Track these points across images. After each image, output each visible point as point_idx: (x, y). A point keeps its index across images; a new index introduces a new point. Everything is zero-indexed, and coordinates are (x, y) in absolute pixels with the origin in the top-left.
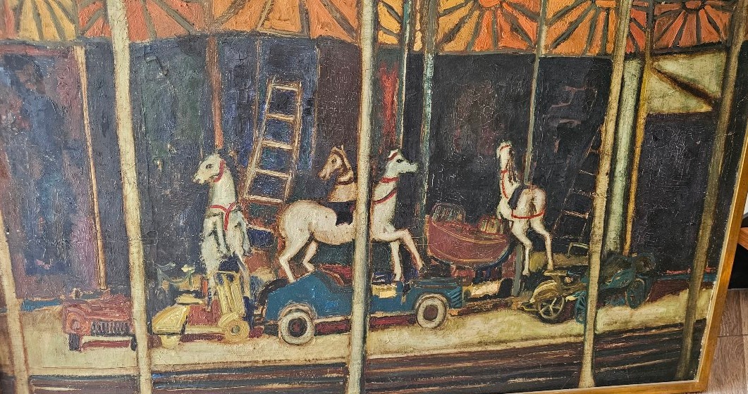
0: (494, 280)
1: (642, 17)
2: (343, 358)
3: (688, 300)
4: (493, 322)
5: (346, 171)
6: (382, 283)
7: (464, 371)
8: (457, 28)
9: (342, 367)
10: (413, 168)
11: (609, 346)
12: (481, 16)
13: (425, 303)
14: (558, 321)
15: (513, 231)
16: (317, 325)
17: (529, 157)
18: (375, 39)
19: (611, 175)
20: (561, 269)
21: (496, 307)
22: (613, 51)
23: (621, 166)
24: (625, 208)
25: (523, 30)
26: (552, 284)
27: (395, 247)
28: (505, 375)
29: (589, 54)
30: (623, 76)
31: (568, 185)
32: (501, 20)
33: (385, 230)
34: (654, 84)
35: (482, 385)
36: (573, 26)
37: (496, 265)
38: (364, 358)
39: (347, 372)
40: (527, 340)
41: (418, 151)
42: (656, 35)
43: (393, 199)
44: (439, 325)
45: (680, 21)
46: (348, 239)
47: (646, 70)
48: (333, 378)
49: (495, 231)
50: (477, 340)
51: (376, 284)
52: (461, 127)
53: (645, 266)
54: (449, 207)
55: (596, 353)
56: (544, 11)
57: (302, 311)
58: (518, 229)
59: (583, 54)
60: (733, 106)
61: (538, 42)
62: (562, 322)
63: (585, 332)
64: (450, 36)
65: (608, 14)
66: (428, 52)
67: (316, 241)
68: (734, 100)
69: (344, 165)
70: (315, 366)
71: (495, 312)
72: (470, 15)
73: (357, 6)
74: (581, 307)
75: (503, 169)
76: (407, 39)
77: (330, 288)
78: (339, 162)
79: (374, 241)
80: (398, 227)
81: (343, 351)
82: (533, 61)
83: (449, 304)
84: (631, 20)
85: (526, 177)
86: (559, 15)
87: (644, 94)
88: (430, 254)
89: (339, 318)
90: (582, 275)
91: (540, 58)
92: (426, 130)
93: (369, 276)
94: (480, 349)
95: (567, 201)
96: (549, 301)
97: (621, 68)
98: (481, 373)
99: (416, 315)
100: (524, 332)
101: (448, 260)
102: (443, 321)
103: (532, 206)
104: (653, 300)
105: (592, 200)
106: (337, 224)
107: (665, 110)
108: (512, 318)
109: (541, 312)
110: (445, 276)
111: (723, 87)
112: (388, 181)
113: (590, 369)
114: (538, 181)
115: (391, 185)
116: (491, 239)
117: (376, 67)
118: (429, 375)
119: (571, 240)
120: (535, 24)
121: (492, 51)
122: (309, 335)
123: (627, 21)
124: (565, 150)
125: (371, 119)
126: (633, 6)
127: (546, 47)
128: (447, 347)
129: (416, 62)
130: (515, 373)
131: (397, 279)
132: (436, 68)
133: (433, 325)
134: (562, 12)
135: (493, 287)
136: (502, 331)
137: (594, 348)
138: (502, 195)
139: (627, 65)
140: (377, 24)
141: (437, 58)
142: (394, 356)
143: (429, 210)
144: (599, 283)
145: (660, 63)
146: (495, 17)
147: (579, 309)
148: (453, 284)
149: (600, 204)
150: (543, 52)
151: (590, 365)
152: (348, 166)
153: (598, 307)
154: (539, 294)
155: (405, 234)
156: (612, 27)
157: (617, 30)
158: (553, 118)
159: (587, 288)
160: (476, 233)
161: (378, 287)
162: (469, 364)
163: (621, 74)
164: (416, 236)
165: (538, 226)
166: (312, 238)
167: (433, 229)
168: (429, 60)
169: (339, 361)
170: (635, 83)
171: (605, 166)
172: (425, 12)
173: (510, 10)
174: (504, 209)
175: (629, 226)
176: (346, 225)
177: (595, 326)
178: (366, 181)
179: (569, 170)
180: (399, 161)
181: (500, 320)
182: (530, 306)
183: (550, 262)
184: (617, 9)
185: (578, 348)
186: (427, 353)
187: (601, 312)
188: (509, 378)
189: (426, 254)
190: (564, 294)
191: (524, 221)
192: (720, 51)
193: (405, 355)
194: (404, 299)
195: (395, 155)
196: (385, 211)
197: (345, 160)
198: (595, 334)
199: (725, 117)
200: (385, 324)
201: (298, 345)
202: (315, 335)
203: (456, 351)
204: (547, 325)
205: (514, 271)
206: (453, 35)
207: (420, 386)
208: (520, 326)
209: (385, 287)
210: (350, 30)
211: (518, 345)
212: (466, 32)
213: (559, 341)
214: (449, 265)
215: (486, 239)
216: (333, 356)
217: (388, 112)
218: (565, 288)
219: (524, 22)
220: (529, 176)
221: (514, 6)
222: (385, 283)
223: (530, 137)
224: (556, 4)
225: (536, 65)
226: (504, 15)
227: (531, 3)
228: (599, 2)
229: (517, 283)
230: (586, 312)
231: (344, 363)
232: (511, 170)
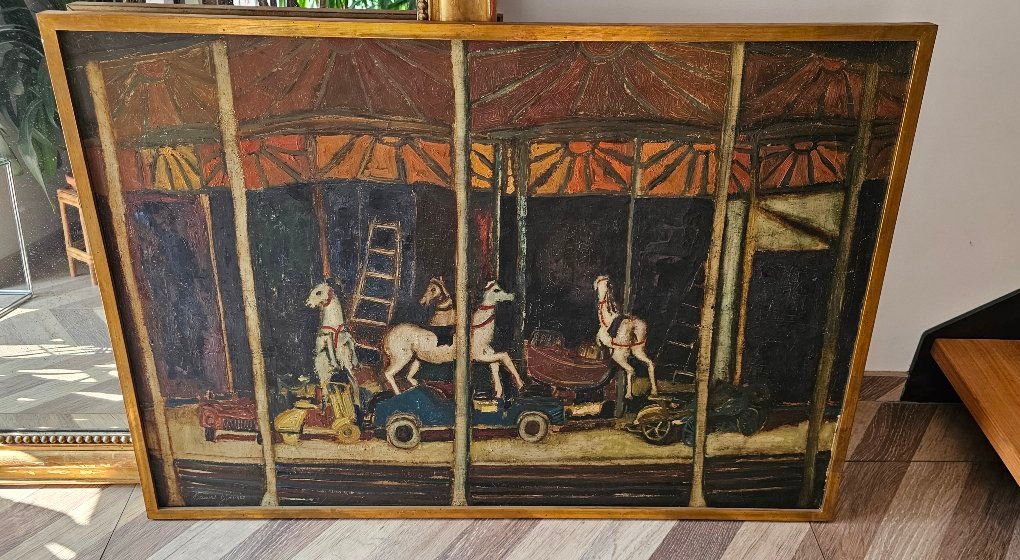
0: (595, 401)
1: (745, 159)
2: (448, 463)
3: (809, 431)
4: (596, 440)
5: (444, 298)
6: (484, 399)
7: (568, 483)
8: (549, 173)
9: (447, 471)
10: (510, 297)
11: (720, 470)
12: (572, 162)
13: (526, 418)
14: (664, 443)
15: (614, 357)
16: (422, 433)
17: (628, 290)
18: (468, 183)
19: (717, 308)
20: (665, 394)
21: (598, 426)
22: (715, 192)
23: (727, 301)
24: (734, 340)
25: (617, 174)
26: (656, 408)
27: (495, 368)
28: (611, 489)
29: (688, 195)
30: (726, 214)
31: (671, 317)
32: (594, 165)
33: (484, 352)
34: (760, 222)
36: (670, 169)
37: (597, 388)
38: (468, 464)
39: (452, 475)
40: (632, 458)
41: (514, 283)
42: (762, 176)
43: (491, 325)
44: (540, 440)
45: (788, 163)
46: (449, 359)
47: (751, 209)
48: (439, 480)
49: (595, 357)
50: (579, 455)
51: (479, 399)
52: (557, 261)
53: (758, 396)
54: (547, 333)
55: (705, 476)
56: (638, 155)
57: (408, 420)
58: (619, 356)
59: (682, 195)
60: (854, 245)
61: (633, 183)
62: (669, 445)
63: (694, 455)
64: (543, 179)
65: (707, 158)
66: (521, 195)
67: (419, 360)
68: (854, 239)
69: (442, 293)
70: (422, 468)
71: (599, 432)
72: (561, 161)
73: (450, 155)
74: (689, 431)
75: (601, 300)
76: (500, 183)
77: (434, 401)
78: (438, 291)
80: (497, 351)
81: (449, 457)
82: (629, 202)
83: (550, 421)
84: (733, 162)
85: (625, 308)
86: (654, 158)
87: (751, 232)
88: (530, 375)
89: (443, 428)
90: (689, 402)
91: (636, 199)
92: (522, 264)
93: (470, 393)
94: (583, 464)
95: (670, 332)
96: (654, 424)
97: (724, 208)
98: (586, 485)
99: (517, 429)
100: (628, 451)
101: (550, 381)
102: (545, 436)
103: (633, 336)
104: (769, 429)
105: (696, 332)
106: (438, 345)
107: (775, 247)
108: (616, 437)
109: (646, 433)
110: (545, 396)
111: (842, 227)
112: (486, 308)
113: (701, 491)
114: (638, 312)
115: (490, 312)
116: (590, 364)
117: (471, 208)
118: (532, 483)
119: (676, 368)
120: (630, 168)
121: (585, 192)
122: (415, 441)
123: (730, 163)
124: (665, 284)
125: (468, 254)
126: (734, 148)
127: (642, 189)
128: (550, 459)
129: (511, 203)
130: (620, 488)
131: (499, 396)
132: (529, 209)
133: (535, 438)
134: (657, 156)
135: (595, 408)
136: (605, 448)
137: (704, 470)
138: (602, 324)
139: (730, 206)
140: (469, 170)
141: (529, 200)
142: (497, 464)
143: (528, 335)
144: (708, 410)
145: (768, 203)
146: (587, 162)
147: (686, 433)
148: (553, 404)
149: (706, 335)
150: (639, 193)
151: (700, 487)
152: (447, 294)
153: (707, 433)
154: (644, 417)
155: (505, 357)
156: (712, 170)
157: (718, 173)
158: (652, 254)
159: (694, 414)
160: (576, 358)
161: (479, 402)
162: (573, 477)
163: (724, 213)
164: (516, 359)
165: (639, 353)
166: (415, 357)
167: (532, 353)
168: (522, 202)
169: (445, 465)
170: (740, 221)
171: (710, 299)
172: (516, 159)
173: (602, 155)
174: (603, 336)
175: (739, 358)
176: (446, 346)
177: (704, 450)
178: (465, 308)
179: (670, 302)
180: (496, 291)
181: (603, 438)
182: (634, 427)
183: (654, 387)
184: (718, 153)
185: (687, 469)
186: (530, 464)
187: (711, 438)
188: (616, 491)
189: (526, 374)
190: (670, 419)
191: (625, 349)
192: (837, 191)
193: (508, 464)
194: (505, 414)
195: (492, 285)
196: (483, 335)
197: (444, 289)
198: (705, 458)
199: (846, 255)
200: (488, 436)
201: (406, 449)
202: (420, 442)
203: (557, 463)
204: (653, 447)
205: (617, 395)
206: (546, 178)
207: (523, 493)
208: (625, 445)
209: (487, 403)
210: (444, 176)
211: (623, 463)
212: (557, 177)
213: (667, 461)
214: (549, 386)
215: (586, 364)
216: (438, 460)
217: (484, 248)
218: (669, 413)
219: (616, 165)
220: (629, 307)
221: (607, 152)
222: (487, 400)
223: (628, 271)
224: (650, 149)
225: (632, 206)
226: (596, 160)
227: (624, 149)
228: (697, 146)
229: (620, 405)
230: (695, 436)
231: (449, 468)
232: (610, 300)
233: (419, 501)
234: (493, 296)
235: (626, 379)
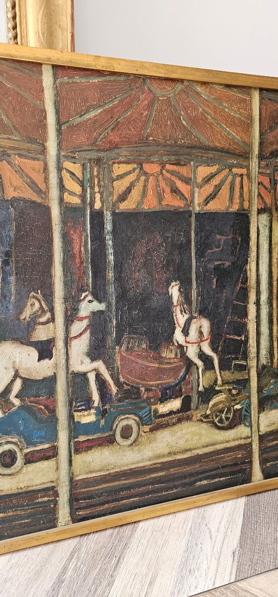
0: (176, 397)
1: (266, 181)
2: (52, 482)
4: (179, 434)
5: (43, 312)
6: (83, 410)
7: (159, 480)
8: (129, 190)
9: (52, 491)
10: (102, 307)
11: (271, 444)
12: (146, 181)
13: (122, 422)
14: (230, 427)
15: (188, 354)
16: (26, 455)
17: (194, 293)
18: (61, 200)
19: (258, 303)
20: (228, 383)
21: (180, 421)
22: (249, 208)
23: (264, 297)
24: (271, 329)
25: (180, 191)
26: (221, 397)
27: (92, 377)
28: (192, 479)
29: (231, 210)
30: (258, 226)
31: (227, 314)
32: (162, 184)
33: (82, 363)
35: (175, 491)
36: (218, 188)
37: (177, 385)
38: (71, 480)
39: (56, 494)
40: (207, 446)
41: (105, 292)
42: (277, 195)
43: (87, 335)
44: (134, 442)
46: (49, 373)
47: (273, 221)
48: (44, 502)
49: (173, 356)
50: (166, 451)
51: (78, 411)
52: (139, 271)
54: (135, 338)
55: (262, 451)
56: (195, 176)
57: (12, 443)
58: (192, 353)
59: (227, 210)
61: (192, 201)
62: (233, 428)
63: (251, 434)
64: (123, 197)
65: (242, 179)
66: (107, 210)
67: (21, 377)
69: (41, 307)
70: (26, 492)
71: (180, 425)
72: (138, 179)
73: (44, 172)
74: (247, 414)
75: (175, 304)
76: (89, 199)
77: (36, 419)
78: (37, 305)
79: (73, 373)
80: (93, 359)
81: (52, 476)
82: (190, 216)
83: (142, 422)
84: (259, 184)
85: (194, 309)
86: (206, 179)
87: (275, 240)
88: (122, 380)
89: (46, 446)
90: (245, 387)
91: (195, 214)
92: (111, 275)
93: (71, 404)
94: (170, 459)
95: (227, 327)
96: (221, 411)
97: (256, 220)
98: (173, 480)
99: (114, 435)
100: (205, 440)
101: (138, 384)
102: (137, 437)
103: (201, 333)
105: (245, 325)
106: (39, 360)
108: (194, 429)
109: (216, 420)
110: (136, 398)
112: (81, 319)
113: (259, 466)
114: (203, 312)
115: (85, 323)
116: (170, 363)
117: (64, 222)
118: (129, 488)
119: (233, 359)
120: (189, 187)
121: (157, 209)
122: (20, 464)
123: (257, 184)
124: (221, 286)
125: (63, 267)
126: (259, 173)
127: (199, 205)
128: (142, 461)
129: (97, 217)
130: (200, 476)
131: (96, 405)
132: (114, 223)
133: (129, 442)
134: (208, 178)
135: (175, 404)
136: (187, 441)
137: (259, 447)
138: (177, 325)
139: (260, 218)
140: (62, 187)
141: (114, 214)
142: (99, 474)
143: (118, 342)
144: (258, 392)
146: (158, 181)
147: (245, 415)
148: (143, 405)
149: (252, 327)
150: (197, 209)
151: (258, 462)
152: (46, 308)
153: (259, 413)
154: (213, 406)
155: (100, 365)
156: (246, 189)
157: (250, 191)
158: (210, 260)
159: (249, 397)
160: (159, 359)
161: (79, 414)
162: (162, 474)
163: (256, 224)
164: (109, 366)
165: (207, 350)
166: (16, 375)
167: (123, 359)
168: (108, 217)
169: (49, 485)
170: (267, 231)
171: (252, 297)
172: (101, 177)
173: (169, 175)
174: (178, 336)
175: (276, 345)
176: (47, 360)
177: (258, 428)
178: (63, 320)
179: (226, 301)
180: (90, 301)
181: (184, 431)
182: (207, 417)
183: (219, 378)
184: (248, 175)
185: (247, 447)
186: (126, 468)
187: (262, 417)
188: (195, 481)
189: (118, 379)
190: (233, 404)
191: (195, 346)
193: (108, 472)
194: (102, 422)
195: (86, 296)
196: (80, 346)
197: (43, 303)
198: (259, 435)
200: (89, 446)
201: (10, 475)
202: (25, 464)
203: (150, 463)
204: (222, 432)
205: (192, 389)
206: (126, 195)
207: (122, 499)
208: (201, 435)
209: (86, 413)
210: (39, 192)
211: (200, 452)
212: (135, 194)
213: (233, 444)
214: (138, 388)
215: (167, 363)
216: (43, 481)
217: (78, 260)
218: (233, 399)
219: (180, 185)
220: (196, 308)
221: (172, 173)
222: (85, 410)
223: (194, 277)
224: (203, 171)
225: (193, 219)
226: (164, 179)
227: (183, 171)
228: (235, 170)
229: (195, 398)
230: (251, 417)
231: (53, 487)
232: (181, 304)
233: (26, 529)
234: (88, 307)
235: (198, 374)
